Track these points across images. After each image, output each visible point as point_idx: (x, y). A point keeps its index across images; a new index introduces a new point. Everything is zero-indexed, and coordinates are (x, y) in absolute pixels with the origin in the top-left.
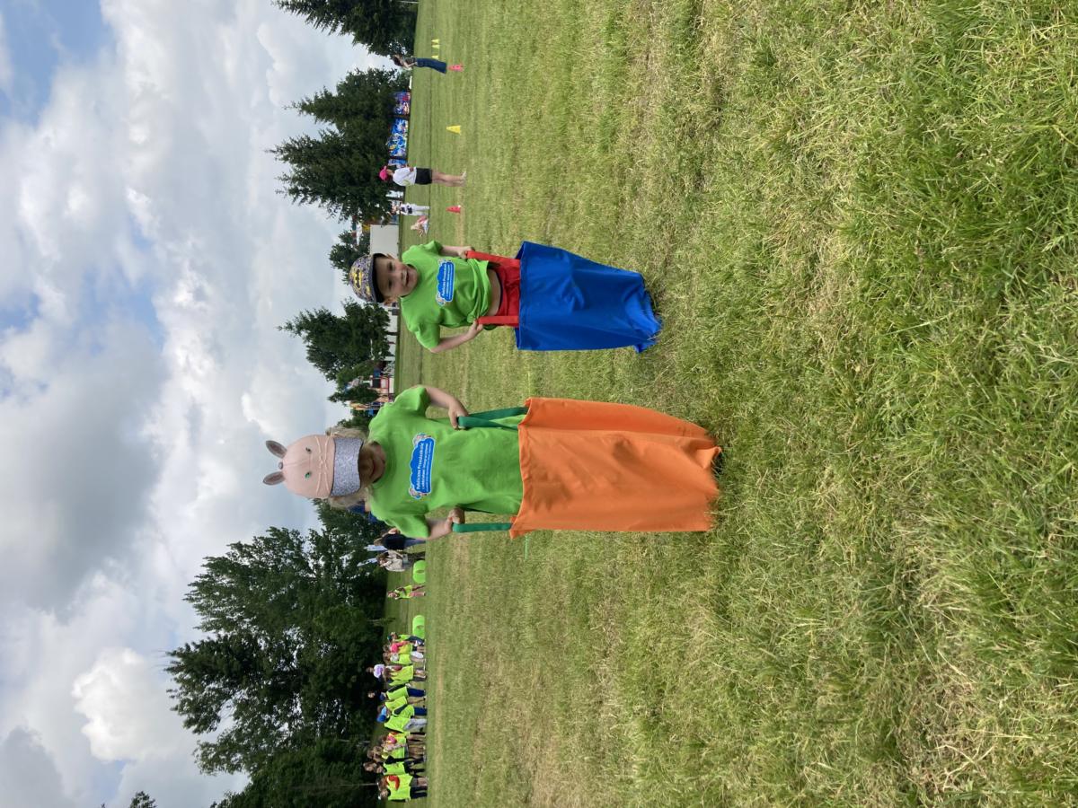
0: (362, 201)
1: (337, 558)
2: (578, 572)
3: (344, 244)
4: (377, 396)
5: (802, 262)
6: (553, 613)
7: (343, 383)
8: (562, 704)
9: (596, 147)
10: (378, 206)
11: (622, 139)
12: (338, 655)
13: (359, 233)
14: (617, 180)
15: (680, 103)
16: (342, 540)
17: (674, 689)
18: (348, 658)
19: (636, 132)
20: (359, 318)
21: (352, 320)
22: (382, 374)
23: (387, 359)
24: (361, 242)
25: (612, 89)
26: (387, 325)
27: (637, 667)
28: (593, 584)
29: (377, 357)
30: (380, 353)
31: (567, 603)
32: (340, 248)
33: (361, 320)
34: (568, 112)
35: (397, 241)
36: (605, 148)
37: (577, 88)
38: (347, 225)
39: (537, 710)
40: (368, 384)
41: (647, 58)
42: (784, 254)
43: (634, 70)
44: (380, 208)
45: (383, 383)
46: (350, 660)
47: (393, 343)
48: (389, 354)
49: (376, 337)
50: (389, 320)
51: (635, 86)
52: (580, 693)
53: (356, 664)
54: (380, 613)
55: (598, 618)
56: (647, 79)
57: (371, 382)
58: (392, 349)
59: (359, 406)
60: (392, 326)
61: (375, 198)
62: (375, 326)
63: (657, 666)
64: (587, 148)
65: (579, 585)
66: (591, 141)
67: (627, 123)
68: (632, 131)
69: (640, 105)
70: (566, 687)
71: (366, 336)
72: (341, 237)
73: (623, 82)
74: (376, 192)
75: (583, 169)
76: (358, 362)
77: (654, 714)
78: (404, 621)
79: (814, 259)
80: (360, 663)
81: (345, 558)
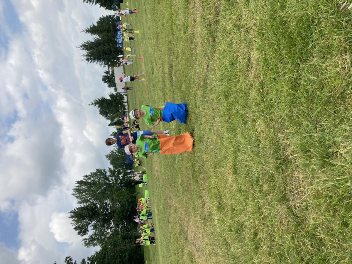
0: (110, 60)
1: (118, 176)
2: (193, 167)
4: (124, 123)
5: (246, 61)
6: (188, 181)
7: (112, 120)
8: (193, 208)
9: (182, 32)
10: (115, 60)
11: (190, 29)
12: (122, 207)
13: (111, 70)
14: (190, 42)
15: (205, 16)
16: (119, 170)
19: (194, 26)
21: (112, 99)
22: (124, 116)
23: (125, 110)
24: (111, 73)
25: (185, 13)
26: (124, 99)
27: (213, 191)
28: (198, 170)
29: (122, 110)
30: (123, 109)
31: (191, 177)
32: (105, 76)
33: (115, 99)
34: (172, 22)
35: (123, 71)
36: (185, 33)
37: (174, 14)
38: (106, 68)
39: (186, 211)
40: (120, 120)
41: (194, 2)
42: (241, 59)
43: (191, 6)
44: (116, 61)
45: (125, 118)
46: (127, 208)
47: (126, 105)
48: (126, 109)
49: (121, 104)
50: (124, 98)
51: (191, 11)
52: (198, 204)
54: (134, 192)
55: (201, 179)
56: (195, 9)
57: (121, 119)
58: (126, 107)
59: (118, 127)
60: (125, 100)
61: (114, 58)
62: (120, 100)
63: (219, 190)
64: (179, 33)
65: (194, 171)
66: (180, 31)
67: (191, 24)
68: (193, 26)
69: (194, 17)
70: (194, 202)
71: (117, 104)
72: (105, 72)
73: (188, 11)
74: (114, 56)
75: (179, 40)
76: (116, 113)
77: (220, 204)
78: (142, 193)
79: (249, 59)
80: (130, 208)
81: (121, 176)
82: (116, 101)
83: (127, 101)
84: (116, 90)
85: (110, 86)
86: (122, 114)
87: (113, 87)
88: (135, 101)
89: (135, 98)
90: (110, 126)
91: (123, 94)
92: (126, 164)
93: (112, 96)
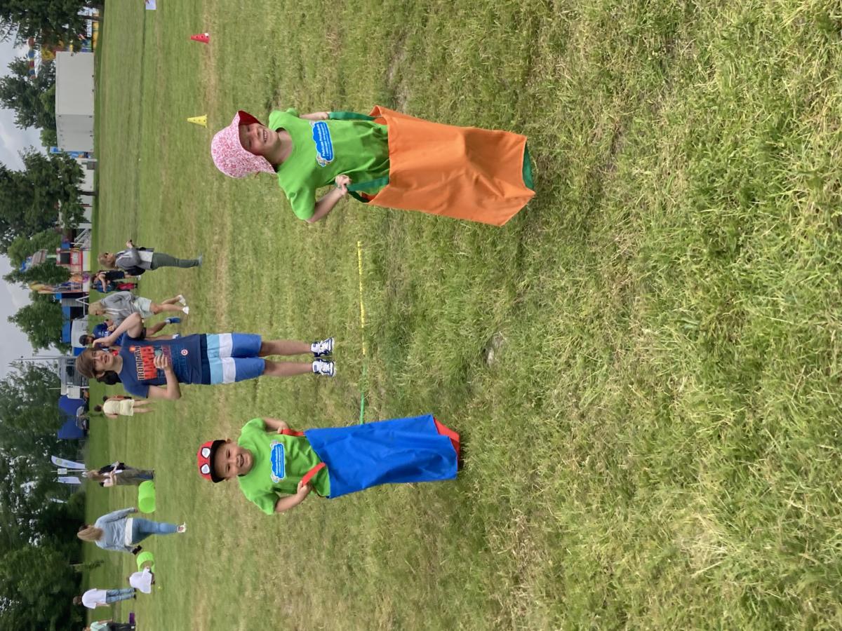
4: (69, 275)
7: (19, 258)
10: (67, 26)
13: (38, 62)
21: (35, 176)
22: (72, 246)
23: (82, 226)
26: (81, 182)
29: (68, 224)
30: (72, 219)
32: (12, 81)
33: (47, 175)
40: (55, 259)
45: (75, 257)
47: (87, 205)
48: (84, 220)
49: (66, 197)
57: (58, 258)
59: (42, 288)
62: (65, 184)
71: (52, 196)
76: (39, 231)
82: (48, 184)
84: (50, 139)
85: (26, 121)
86: (63, 237)
87: (37, 127)
90: (14, 282)
91: (79, 161)
93: (35, 162)
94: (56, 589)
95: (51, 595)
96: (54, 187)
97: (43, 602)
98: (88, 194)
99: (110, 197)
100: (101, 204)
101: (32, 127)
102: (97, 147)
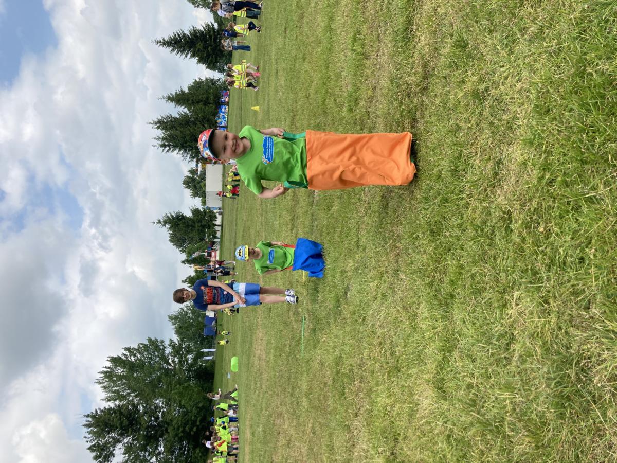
1: (185, 357)
2: (337, 364)
3: (191, 175)
5: (491, 164)
6: (321, 389)
7: (190, 254)
8: (328, 446)
9: (345, 109)
11: (362, 103)
12: (186, 414)
13: (200, 169)
14: (359, 128)
15: (401, 78)
16: (189, 347)
17: (405, 438)
18: (191, 417)
19: (371, 98)
20: (200, 216)
21: (196, 218)
22: (212, 249)
23: (216, 240)
24: (201, 174)
25: (355, 75)
26: (216, 220)
27: (379, 424)
28: (347, 371)
29: (209, 239)
30: (211, 237)
31: (330, 383)
32: (189, 178)
33: (201, 218)
34: (327, 92)
35: (222, 173)
36: (351, 110)
37: (332, 77)
38: (193, 164)
39: (311, 449)
40: (204, 255)
41: (377, 55)
42: (477, 161)
43: (369, 63)
45: (213, 254)
46: (193, 418)
47: (218, 231)
48: (216, 237)
49: (209, 227)
50: (216, 218)
51: (369, 72)
52: (340, 439)
53: (197, 420)
55: (351, 392)
56: (378, 67)
57: (206, 254)
58: (218, 234)
59: (199, 268)
60: (218, 221)
62: (209, 221)
63: (393, 423)
64: (339, 111)
65: (338, 372)
66: (342, 106)
67: (365, 93)
68: (369, 98)
69: (374, 82)
70: (331, 435)
71: (203, 227)
72: (190, 171)
73: (362, 70)
75: (337, 123)
76: (199, 242)
77: (392, 454)
79: (499, 162)
80: (199, 419)
81: (190, 357)
82: (201, 222)
83: (220, 224)
84: (204, 203)
85: (195, 194)
86: (208, 245)
87: (200, 197)
88: (236, 225)
89: (236, 220)
90: (185, 264)
91: (215, 211)
92: (203, 336)
93: (196, 212)
94: (200, 405)
95: (199, 408)
96: (204, 223)
97: (195, 411)
98: (218, 226)
99: (227, 226)
100: (223, 230)
101: (198, 197)
102: (223, 205)
